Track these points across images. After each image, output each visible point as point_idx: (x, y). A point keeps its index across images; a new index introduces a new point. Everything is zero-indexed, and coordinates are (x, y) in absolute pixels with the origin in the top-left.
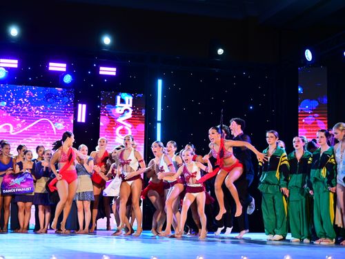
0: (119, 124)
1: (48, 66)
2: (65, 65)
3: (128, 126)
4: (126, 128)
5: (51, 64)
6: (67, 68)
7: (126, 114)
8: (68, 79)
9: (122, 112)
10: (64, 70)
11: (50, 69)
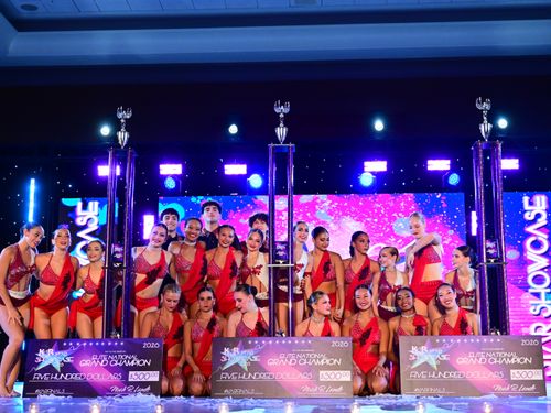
0: (530, 235)
1: (426, 165)
2: (448, 162)
3: (543, 237)
4: (540, 239)
5: (429, 162)
6: (451, 165)
7: (539, 220)
8: (454, 179)
9: (532, 218)
10: (448, 168)
11: (429, 168)
